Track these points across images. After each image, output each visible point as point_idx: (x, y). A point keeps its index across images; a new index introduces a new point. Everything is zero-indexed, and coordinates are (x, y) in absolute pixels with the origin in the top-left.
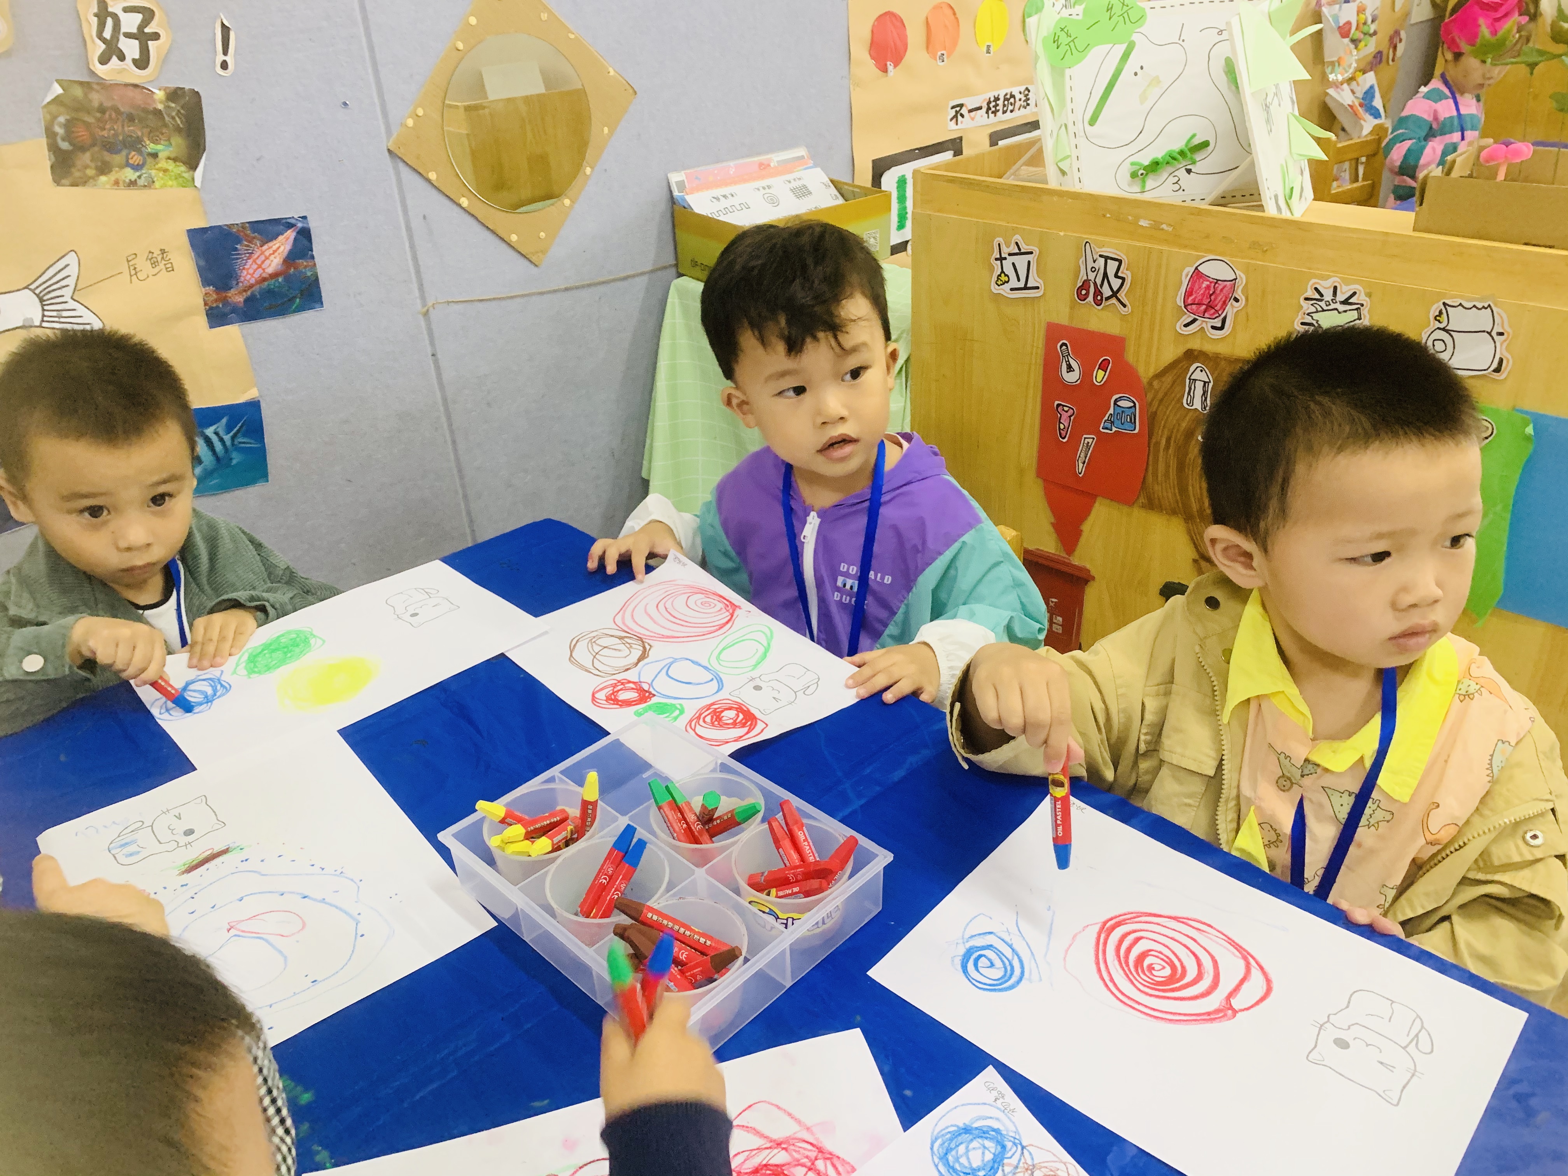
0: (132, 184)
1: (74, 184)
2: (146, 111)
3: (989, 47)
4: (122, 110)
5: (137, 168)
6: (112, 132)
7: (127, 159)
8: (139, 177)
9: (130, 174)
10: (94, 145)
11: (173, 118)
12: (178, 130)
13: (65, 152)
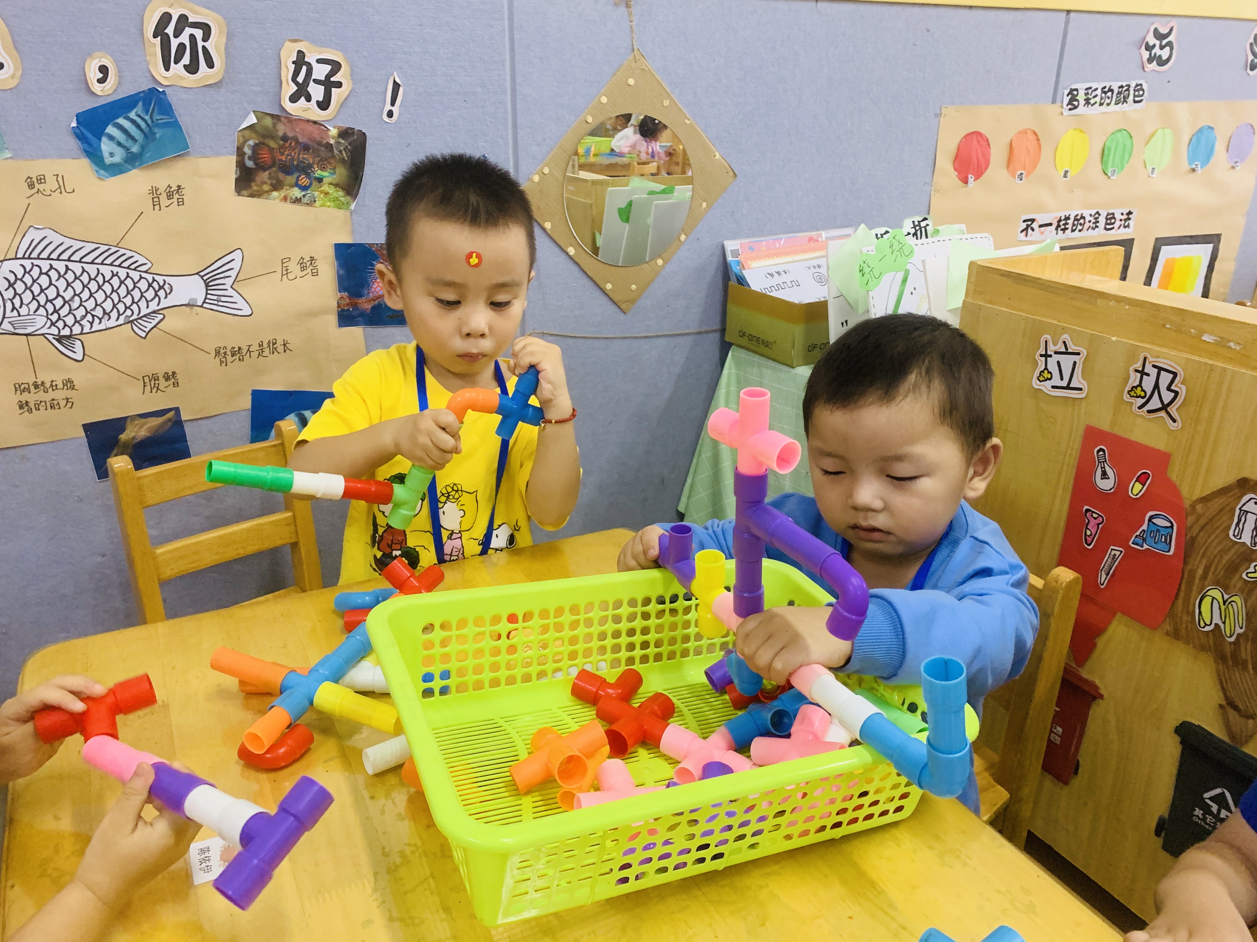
0: (297, 201)
1: (252, 196)
2: (319, 144)
3: (1066, 172)
4: (301, 140)
5: (304, 188)
6: (290, 157)
7: (297, 180)
8: (304, 196)
9: (297, 193)
10: (273, 165)
11: (340, 151)
12: (343, 161)
13: (249, 169)
